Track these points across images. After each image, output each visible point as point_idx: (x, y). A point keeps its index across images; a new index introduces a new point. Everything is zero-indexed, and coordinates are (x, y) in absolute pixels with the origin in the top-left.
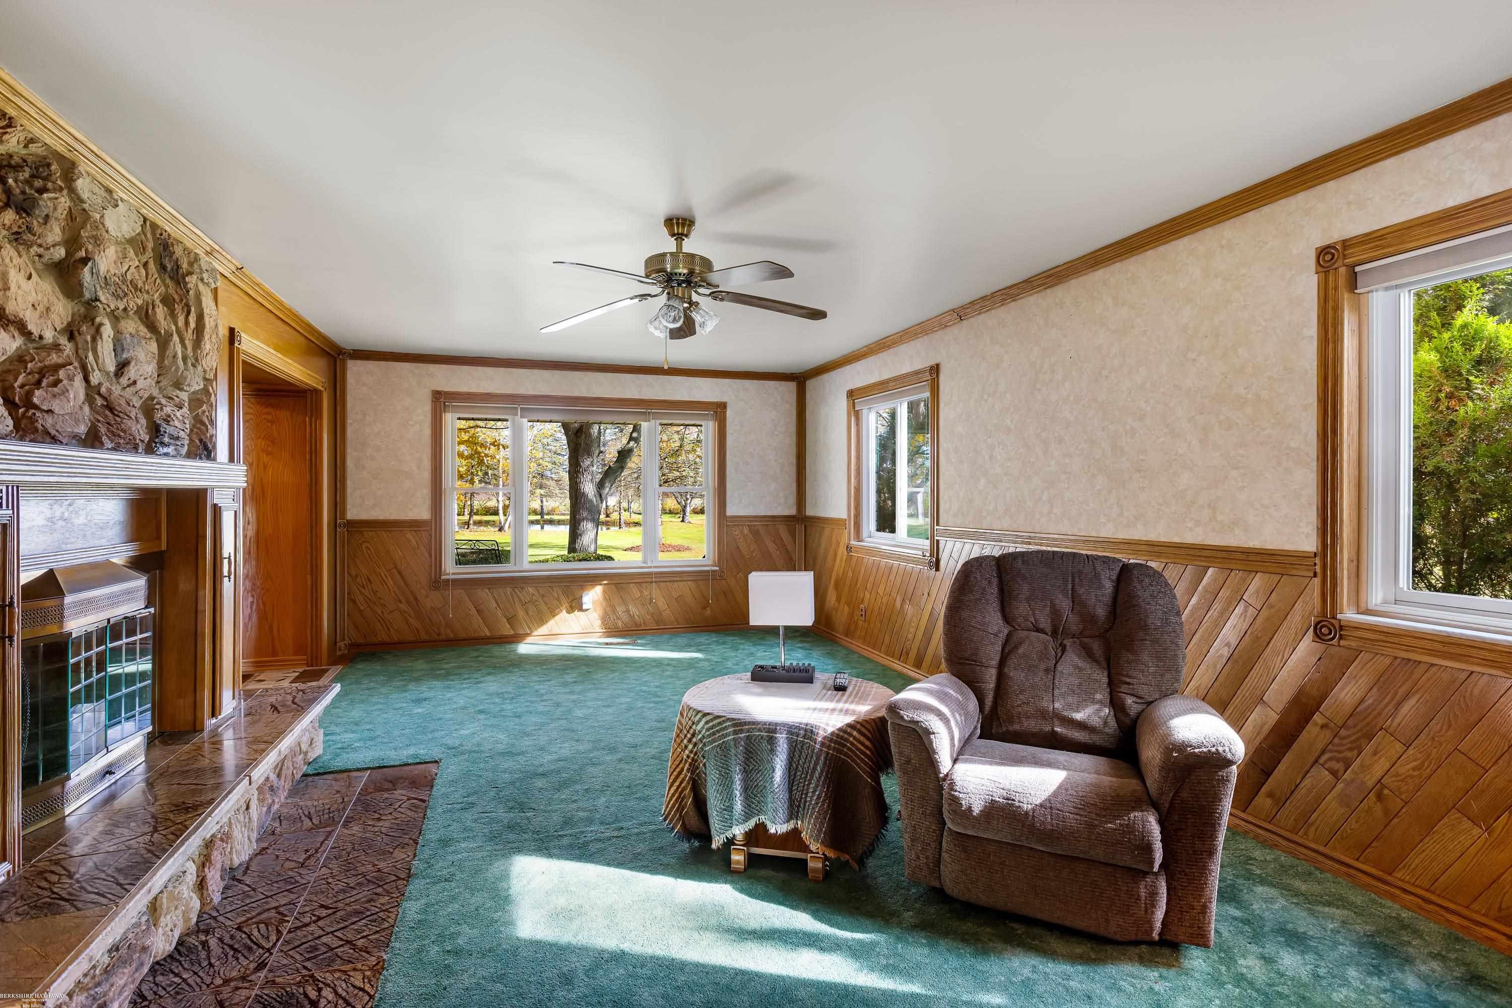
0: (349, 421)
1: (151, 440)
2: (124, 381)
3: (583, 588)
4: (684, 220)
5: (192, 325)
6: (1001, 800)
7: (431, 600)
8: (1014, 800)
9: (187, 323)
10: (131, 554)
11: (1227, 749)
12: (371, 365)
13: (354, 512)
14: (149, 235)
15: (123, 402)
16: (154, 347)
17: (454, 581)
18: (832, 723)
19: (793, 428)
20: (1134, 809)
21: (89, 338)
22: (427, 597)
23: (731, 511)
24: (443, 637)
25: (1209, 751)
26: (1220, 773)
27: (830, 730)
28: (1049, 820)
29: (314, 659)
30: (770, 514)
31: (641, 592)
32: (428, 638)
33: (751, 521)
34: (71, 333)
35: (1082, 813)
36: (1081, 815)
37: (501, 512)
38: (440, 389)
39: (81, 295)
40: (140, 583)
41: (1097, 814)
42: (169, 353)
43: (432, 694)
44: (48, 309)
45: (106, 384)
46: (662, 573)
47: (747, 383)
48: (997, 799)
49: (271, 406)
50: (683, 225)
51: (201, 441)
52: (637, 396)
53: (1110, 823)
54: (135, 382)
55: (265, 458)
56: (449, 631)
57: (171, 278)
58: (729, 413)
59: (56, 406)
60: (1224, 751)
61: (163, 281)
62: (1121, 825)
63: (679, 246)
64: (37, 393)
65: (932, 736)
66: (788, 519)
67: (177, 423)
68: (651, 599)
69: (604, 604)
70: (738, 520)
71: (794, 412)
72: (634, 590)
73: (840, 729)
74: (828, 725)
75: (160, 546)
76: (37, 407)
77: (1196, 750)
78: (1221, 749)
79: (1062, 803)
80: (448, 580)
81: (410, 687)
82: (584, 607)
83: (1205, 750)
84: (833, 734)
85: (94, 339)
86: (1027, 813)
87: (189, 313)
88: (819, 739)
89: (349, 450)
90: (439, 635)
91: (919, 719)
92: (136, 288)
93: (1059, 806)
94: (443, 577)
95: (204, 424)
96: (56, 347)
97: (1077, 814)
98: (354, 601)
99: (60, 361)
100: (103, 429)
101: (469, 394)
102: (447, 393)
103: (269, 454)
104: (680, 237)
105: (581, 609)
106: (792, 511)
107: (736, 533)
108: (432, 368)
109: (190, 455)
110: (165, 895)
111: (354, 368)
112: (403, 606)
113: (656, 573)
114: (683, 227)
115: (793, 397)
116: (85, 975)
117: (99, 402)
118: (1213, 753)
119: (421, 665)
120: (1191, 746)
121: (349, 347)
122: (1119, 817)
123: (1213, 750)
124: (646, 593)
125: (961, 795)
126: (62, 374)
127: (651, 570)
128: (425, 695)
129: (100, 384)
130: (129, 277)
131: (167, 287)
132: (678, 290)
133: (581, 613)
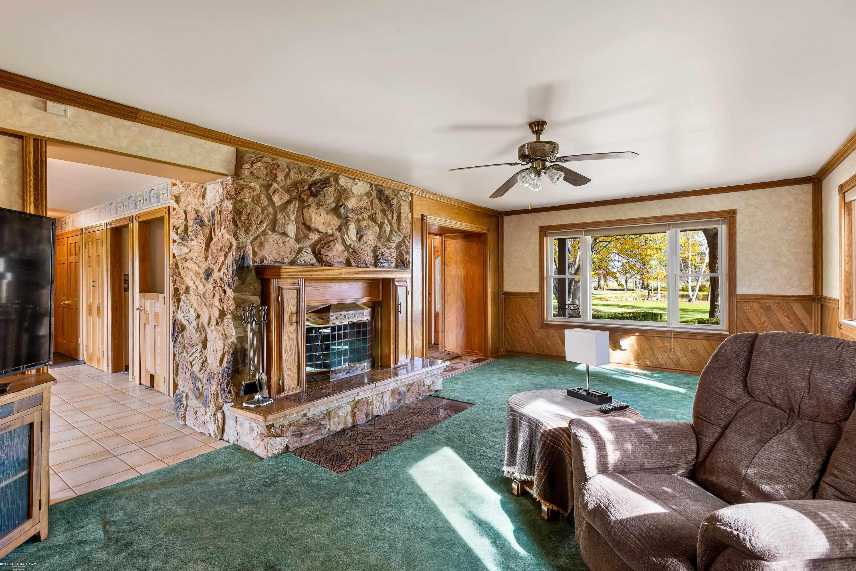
0: (505, 245)
1: (375, 262)
2: (362, 242)
3: (622, 337)
4: (538, 122)
5: (395, 217)
6: (603, 507)
7: (540, 334)
8: (609, 510)
9: (393, 217)
10: (365, 301)
11: (747, 538)
12: (513, 217)
13: (508, 288)
14: (374, 190)
15: (359, 250)
16: (377, 228)
17: (550, 325)
18: (551, 424)
19: (809, 222)
20: (675, 556)
21: (345, 230)
22: (537, 332)
23: (740, 291)
24: (545, 353)
25: (731, 532)
26: (747, 561)
27: (549, 428)
28: (620, 534)
29: (485, 355)
30: (782, 293)
31: (663, 343)
32: (538, 352)
33: (760, 299)
34: (340, 229)
35: (643, 541)
36: (640, 542)
37: (690, 289)
38: (543, 225)
39: (342, 217)
40: (368, 311)
41: (651, 546)
42: (383, 230)
43: (509, 377)
44: (329, 224)
45: (352, 244)
46: (682, 332)
47: (756, 192)
48: (602, 505)
49: (470, 241)
50: (538, 125)
51: (401, 260)
52: (659, 214)
53: (655, 557)
54: (366, 242)
55: (469, 265)
56: (548, 351)
57: (385, 203)
58: (739, 218)
59: (329, 254)
60: (744, 539)
61: (381, 204)
62: (660, 562)
63: (538, 138)
64: (322, 250)
65: (582, 448)
66: (801, 299)
67: (387, 255)
68: (671, 349)
69: (636, 347)
70: (748, 298)
71: (811, 209)
72: (658, 341)
73: (555, 429)
74: (548, 424)
75: (379, 298)
76: (322, 255)
77: (722, 527)
78: (741, 535)
79: (634, 526)
80: (547, 324)
81: (507, 373)
82: (622, 348)
83: (729, 530)
84: (550, 430)
85: (347, 231)
86: (610, 522)
87: (393, 213)
88: (542, 431)
89: (505, 259)
90: (543, 352)
91: (578, 434)
92: (366, 209)
93: (631, 528)
94: (545, 322)
95: (402, 254)
96: (332, 235)
97: (638, 539)
98: (507, 330)
99: (333, 239)
100: (351, 259)
101: (557, 226)
102: (546, 227)
103: (470, 262)
104: (538, 132)
105: (620, 349)
106: (810, 292)
107: (747, 308)
108: (540, 214)
109: (397, 267)
110: (333, 411)
111: (507, 220)
112: (527, 335)
113: (674, 332)
114: (538, 127)
115: (809, 198)
116: (297, 422)
117: (351, 250)
118: (734, 536)
119: (524, 364)
120: (721, 522)
121: (503, 210)
122: (662, 557)
123: (735, 533)
124: (667, 344)
125: (586, 493)
126: (331, 243)
127: (670, 329)
128: (506, 378)
129: (350, 244)
130: (363, 206)
131: (382, 206)
132: (536, 163)
133: (620, 351)
